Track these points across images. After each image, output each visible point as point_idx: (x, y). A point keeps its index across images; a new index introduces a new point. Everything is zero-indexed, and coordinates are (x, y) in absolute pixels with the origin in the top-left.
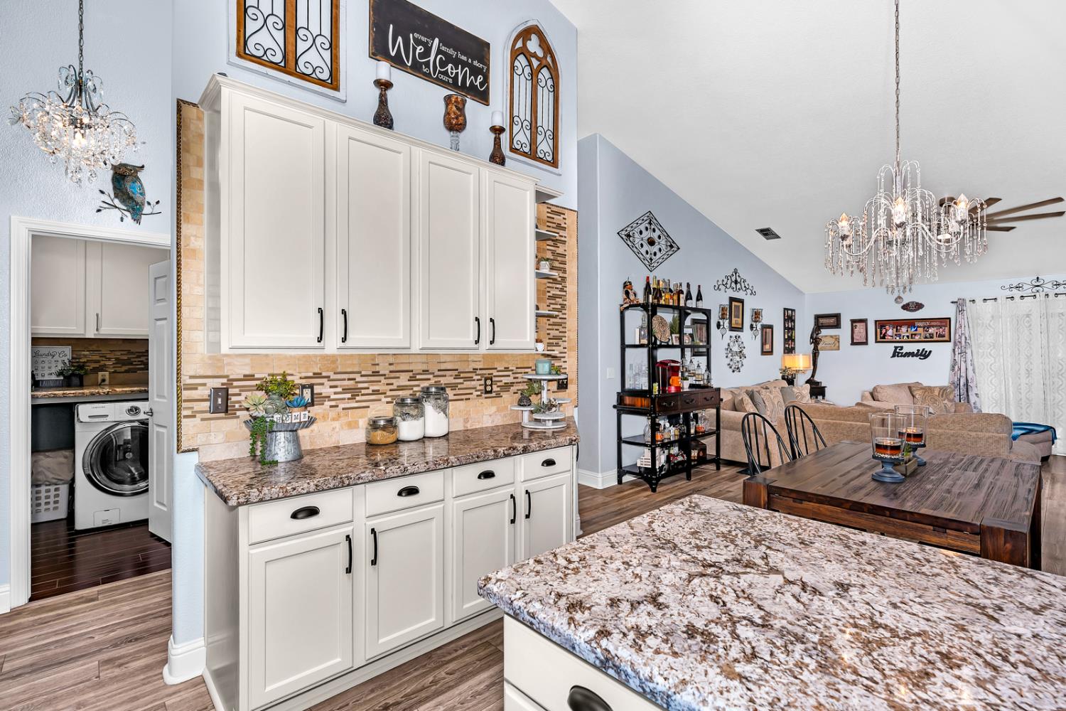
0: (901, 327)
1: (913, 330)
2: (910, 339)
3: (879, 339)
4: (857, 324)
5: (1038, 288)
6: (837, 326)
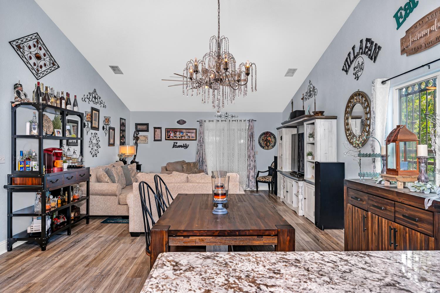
0: (176, 132)
1: (182, 134)
2: (180, 139)
3: (167, 138)
4: (157, 130)
5: (226, 117)
6: (147, 130)
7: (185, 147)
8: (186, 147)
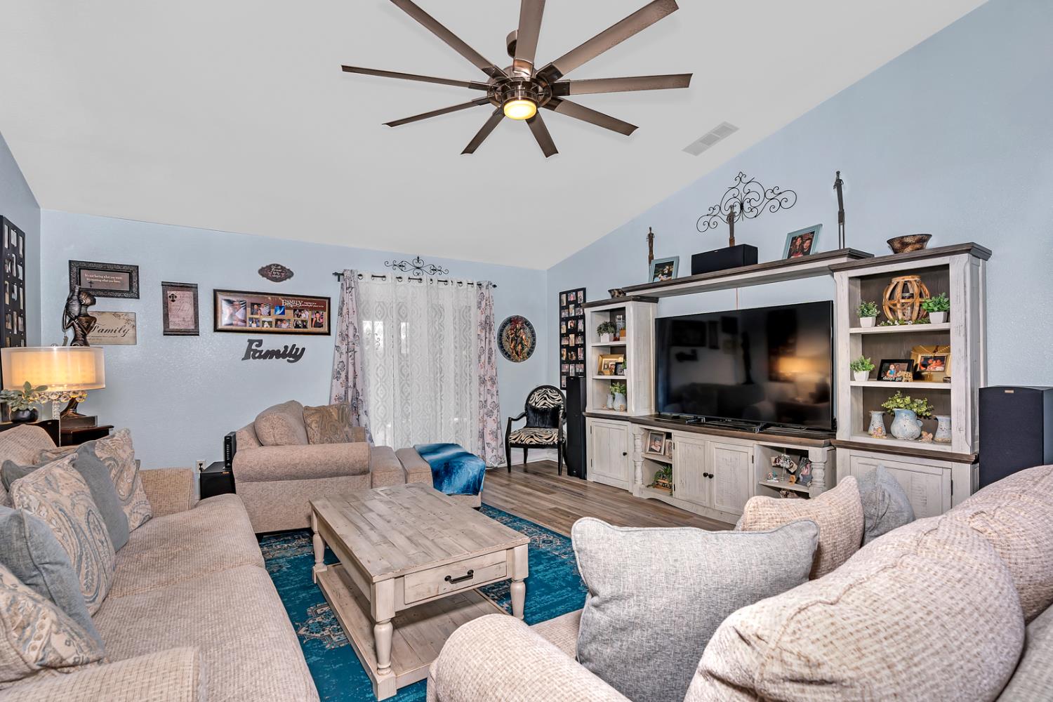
0: (259, 305)
2: (274, 329)
4: (178, 293)
5: (418, 271)
6: (132, 291)
7: (290, 355)
8: (294, 355)
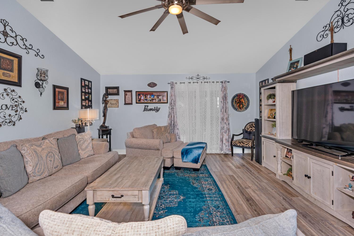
1: (153, 97)
2: (151, 102)
3: (137, 102)
4: (128, 93)
5: (198, 79)
6: (118, 94)
8: (157, 110)
